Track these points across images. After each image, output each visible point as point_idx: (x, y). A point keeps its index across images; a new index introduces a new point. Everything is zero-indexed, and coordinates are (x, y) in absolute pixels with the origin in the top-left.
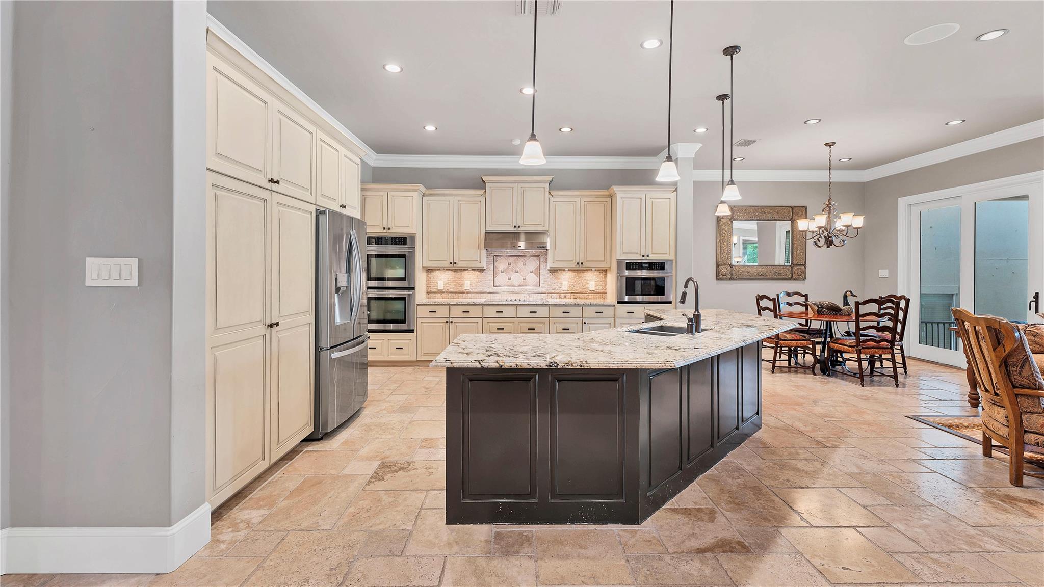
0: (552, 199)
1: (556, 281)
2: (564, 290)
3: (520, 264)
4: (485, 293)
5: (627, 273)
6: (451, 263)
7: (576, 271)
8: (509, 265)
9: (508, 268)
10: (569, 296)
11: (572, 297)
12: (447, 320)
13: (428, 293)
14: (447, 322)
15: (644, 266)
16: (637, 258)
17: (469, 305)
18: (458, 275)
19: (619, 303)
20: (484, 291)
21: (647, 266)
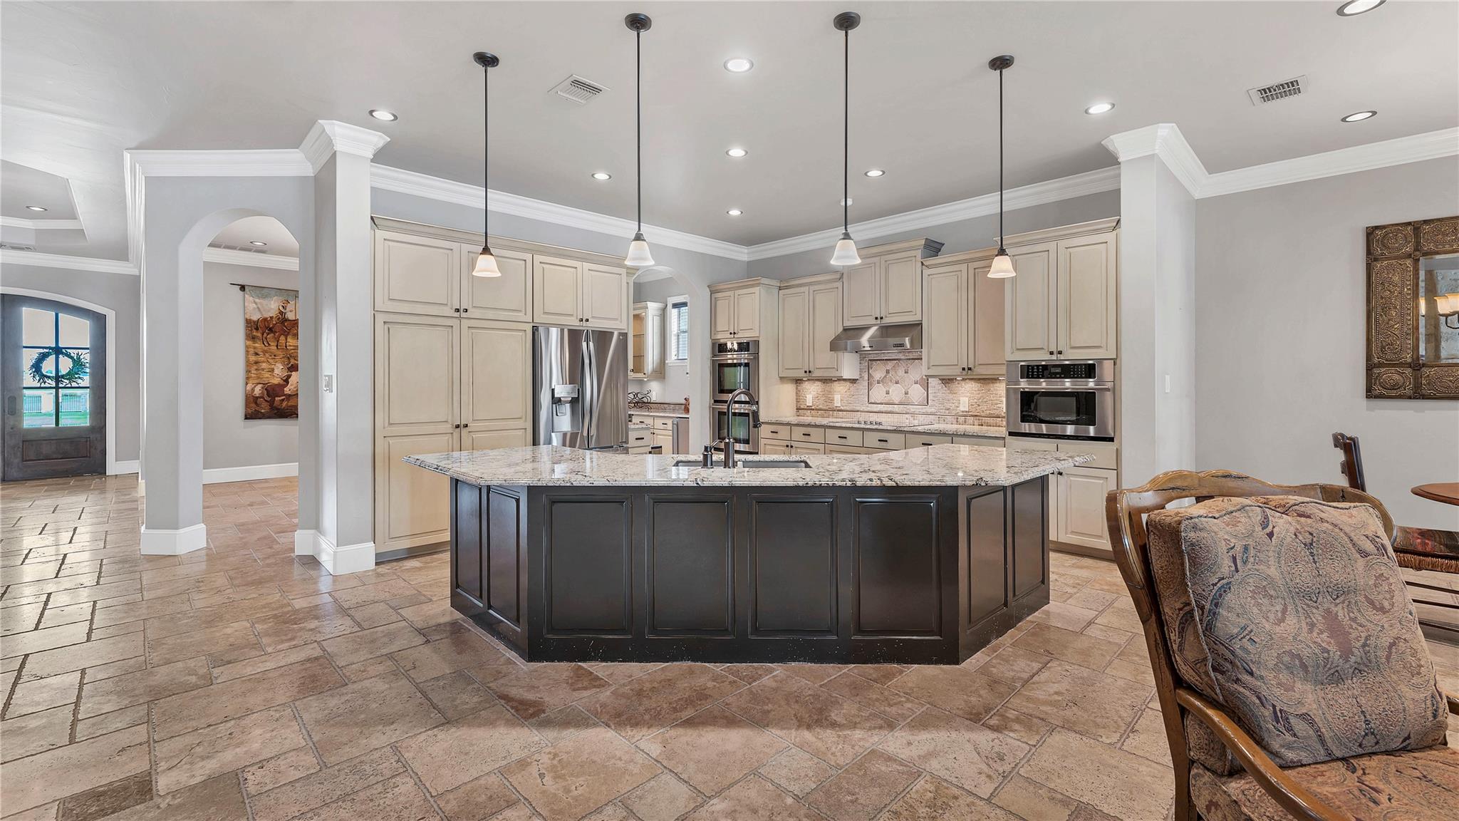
0: (926, 272)
1: (951, 396)
2: (963, 412)
3: (901, 372)
4: (858, 411)
5: (1025, 385)
6: (806, 372)
7: (982, 381)
8: (888, 372)
9: (885, 376)
10: (970, 420)
11: (976, 423)
12: (788, 443)
13: (798, 409)
14: (787, 446)
15: (1053, 370)
16: (1042, 357)
17: (809, 425)
18: (828, 387)
19: (1011, 434)
20: (858, 408)
21: (1059, 370)
